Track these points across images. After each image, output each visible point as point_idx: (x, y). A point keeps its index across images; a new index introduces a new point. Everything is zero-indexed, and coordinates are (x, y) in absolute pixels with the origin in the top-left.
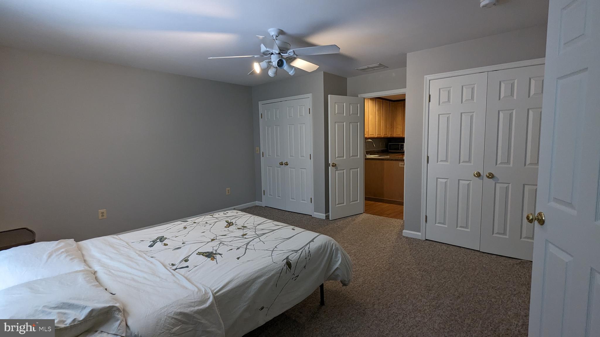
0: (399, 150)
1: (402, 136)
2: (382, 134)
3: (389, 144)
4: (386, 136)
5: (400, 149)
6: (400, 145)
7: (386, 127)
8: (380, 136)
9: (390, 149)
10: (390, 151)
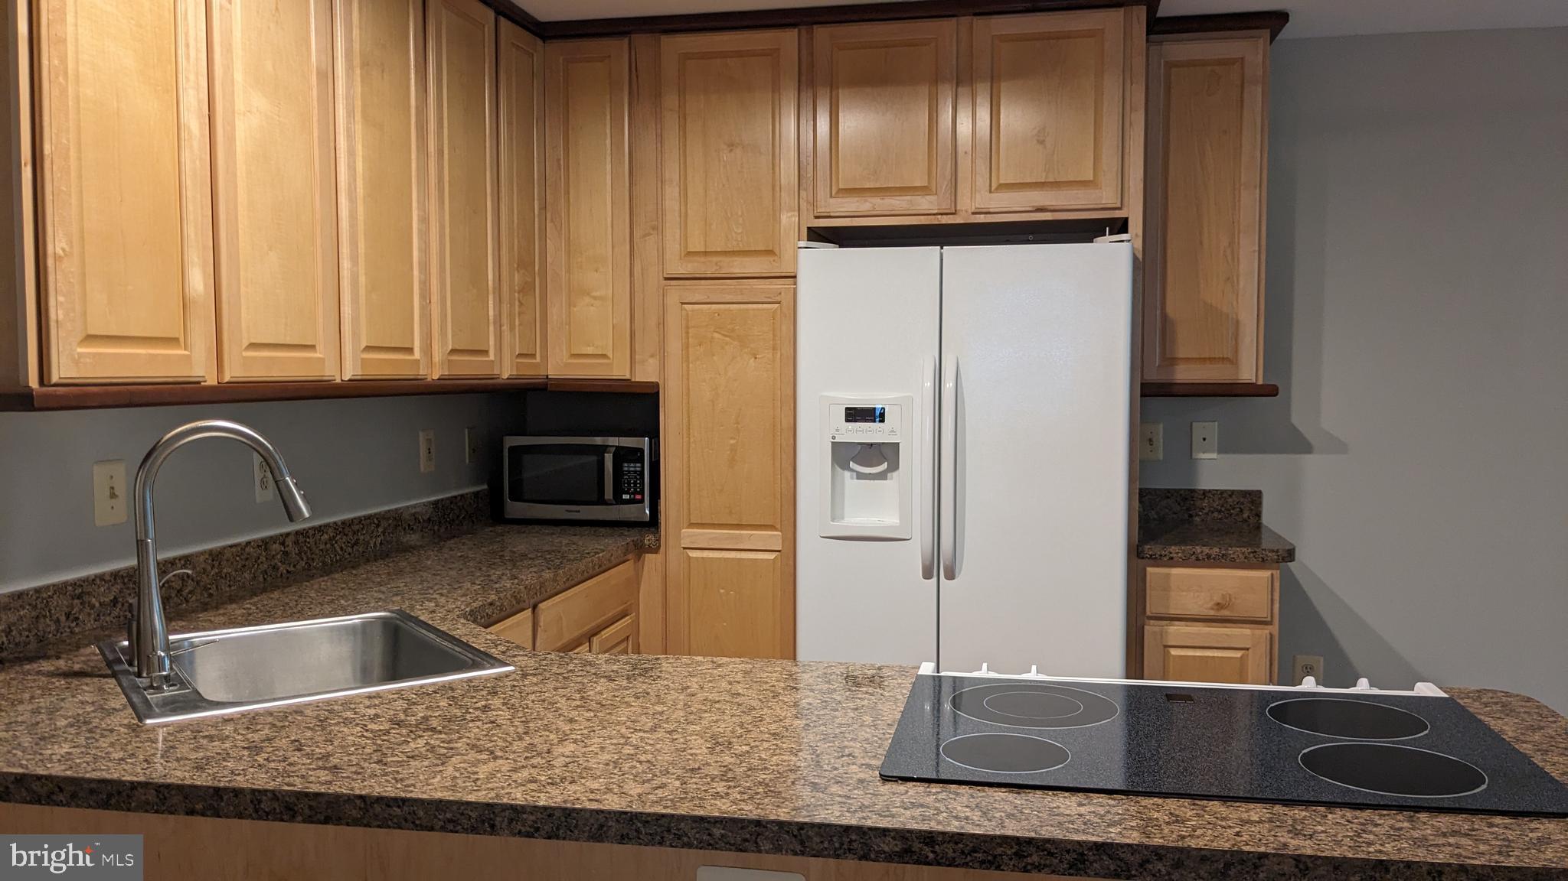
0: (601, 501)
1: (628, 377)
2: (427, 349)
3: (511, 441)
4: (470, 368)
5: (609, 494)
6: (609, 458)
7: (470, 272)
8: (407, 372)
9: (516, 496)
10: (515, 509)
